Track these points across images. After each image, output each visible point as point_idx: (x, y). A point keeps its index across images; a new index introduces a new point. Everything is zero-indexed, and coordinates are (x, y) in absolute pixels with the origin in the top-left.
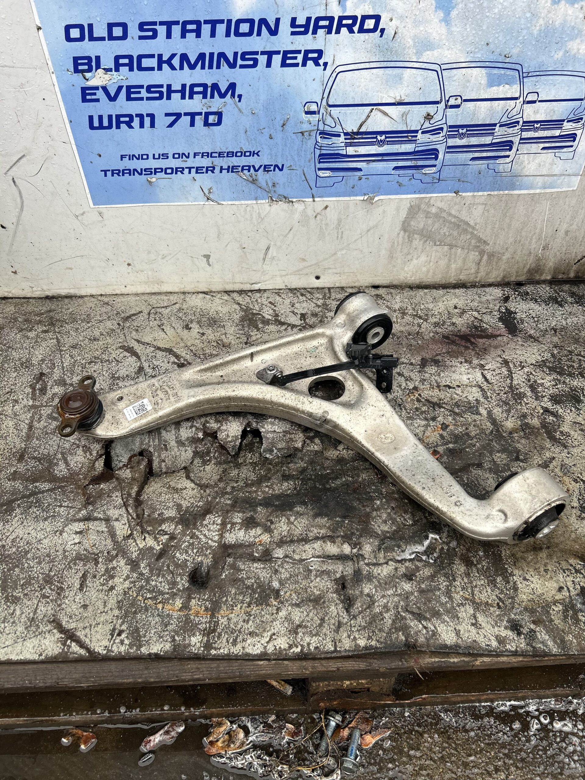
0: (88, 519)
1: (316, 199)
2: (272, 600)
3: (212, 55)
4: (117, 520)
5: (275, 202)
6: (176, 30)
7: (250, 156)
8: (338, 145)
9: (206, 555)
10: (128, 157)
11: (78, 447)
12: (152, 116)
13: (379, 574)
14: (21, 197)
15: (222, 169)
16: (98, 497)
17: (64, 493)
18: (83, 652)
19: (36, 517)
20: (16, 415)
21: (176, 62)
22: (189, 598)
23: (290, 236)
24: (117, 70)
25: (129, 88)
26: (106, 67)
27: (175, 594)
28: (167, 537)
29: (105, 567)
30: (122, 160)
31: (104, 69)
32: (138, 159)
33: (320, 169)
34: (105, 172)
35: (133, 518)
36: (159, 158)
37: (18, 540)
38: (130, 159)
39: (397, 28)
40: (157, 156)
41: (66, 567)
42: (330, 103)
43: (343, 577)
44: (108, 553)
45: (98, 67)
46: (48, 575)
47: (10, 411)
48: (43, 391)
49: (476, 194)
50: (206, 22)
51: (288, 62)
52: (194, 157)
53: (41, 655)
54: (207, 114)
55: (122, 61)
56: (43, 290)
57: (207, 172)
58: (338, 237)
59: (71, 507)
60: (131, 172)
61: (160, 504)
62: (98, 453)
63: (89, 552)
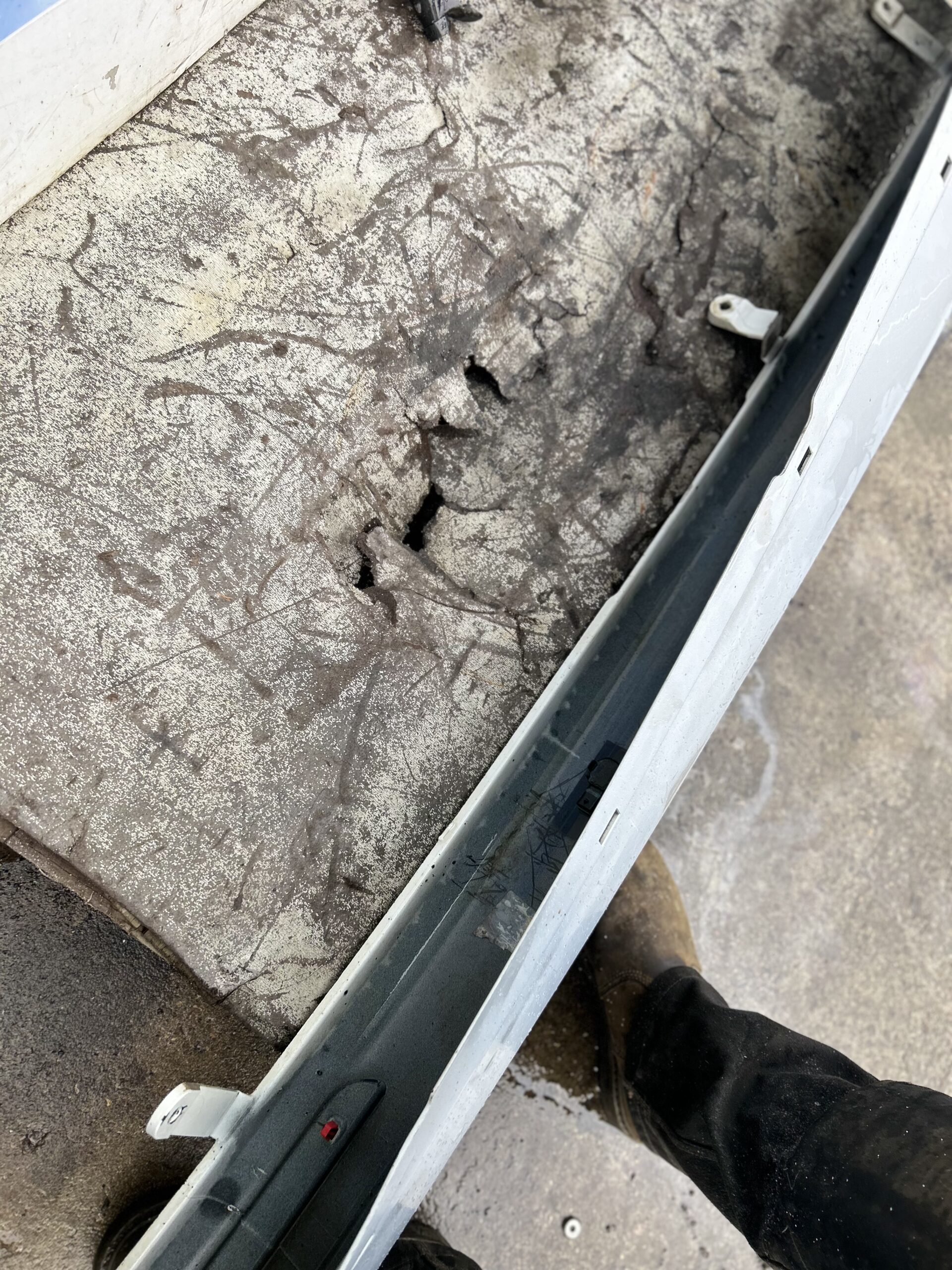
0: (458, 667)
4: (481, 633)
11: (308, 602)
16: (423, 631)
17: (392, 669)
19: (407, 724)
20: (164, 652)
28: (553, 596)
35: (492, 613)
37: (427, 765)
47: (147, 656)
48: (149, 578)
59: (427, 674)
61: (490, 572)
62: (342, 585)
63: (508, 693)
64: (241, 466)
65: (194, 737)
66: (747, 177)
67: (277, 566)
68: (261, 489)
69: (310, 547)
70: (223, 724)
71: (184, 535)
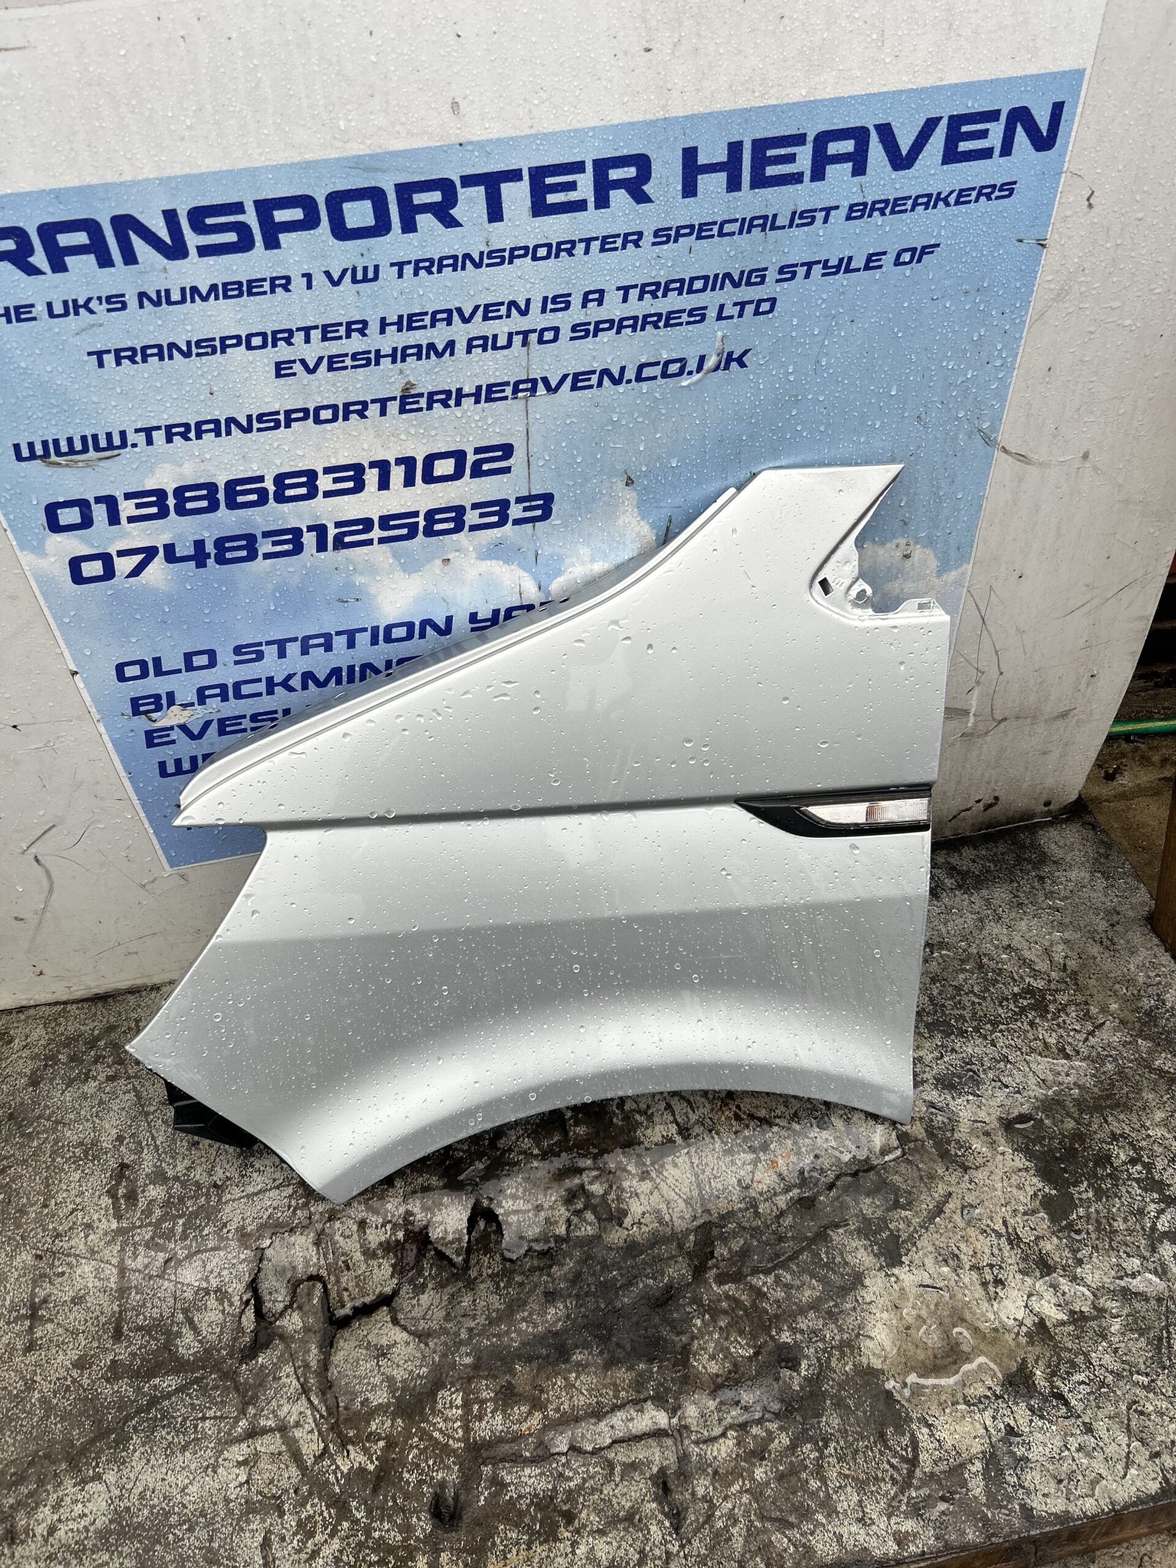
0: (253, 1433)
2: (562, 1529)
3: (351, 668)
4: (297, 1424)
9: (448, 1468)
11: (207, 1293)
14: (49, 878)
16: (260, 1385)
17: (204, 1390)
19: (169, 1446)
20: (93, 1252)
22: (437, 1552)
24: (202, 703)
25: (222, 722)
26: (184, 702)
27: (416, 1549)
28: (381, 1444)
29: (296, 1518)
31: (181, 705)
35: (322, 1416)
37: (148, 1493)
41: (234, 1529)
43: (662, 1470)
44: (296, 1492)
45: (171, 704)
46: (210, 1550)
47: (82, 1247)
48: (132, 1197)
50: (338, 633)
55: (209, 692)
56: (87, 986)
59: (221, 1418)
61: (359, 1383)
62: (241, 1299)
63: (265, 1496)
64: (252, 1167)
65: (50, 1326)
66: (897, 1205)
67: (212, 1249)
68: (250, 1189)
69: (247, 1254)
70: (72, 1333)
71: (177, 1185)
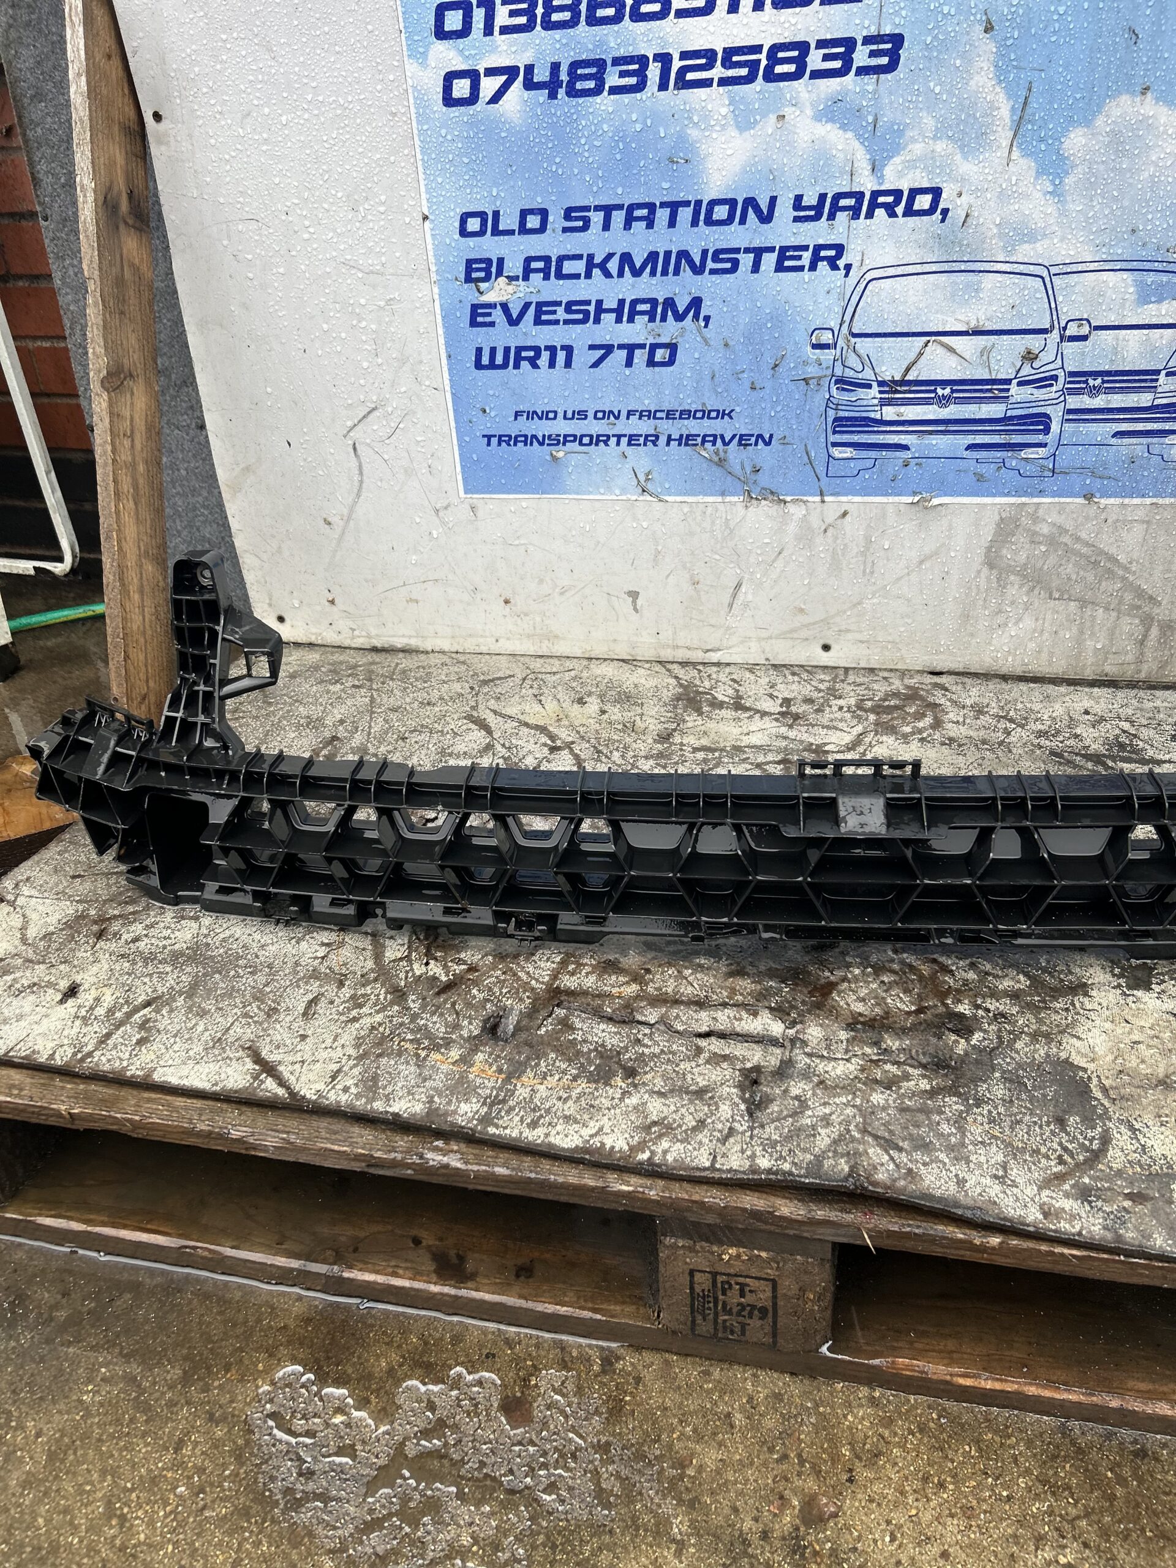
0: (347, 929)
1: (827, 499)
3: (668, 254)
4: (392, 937)
5: (754, 502)
6: (618, 217)
7: (717, 417)
8: (865, 403)
9: (521, 999)
10: (525, 415)
12: (569, 350)
13: (827, 1072)
14: (361, 473)
15: (669, 439)
18: (281, 1092)
21: (613, 266)
22: (475, 1050)
23: (779, 564)
24: (526, 278)
25: (540, 305)
26: (511, 274)
27: (456, 1042)
28: (464, 967)
30: (516, 419)
31: (508, 277)
32: (540, 418)
33: (834, 445)
34: (489, 437)
35: (418, 938)
36: (573, 418)
38: (528, 418)
39: (971, 206)
40: (569, 415)
41: (291, 984)
42: (855, 331)
44: (363, 976)
45: (500, 273)
46: (261, 991)
49: (1127, 501)
50: (663, 205)
51: (787, 263)
52: (628, 418)
53: (216, 1084)
54: (654, 347)
55: (535, 265)
56: (369, 637)
57: (645, 444)
58: (864, 571)
60: (528, 440)
63: (333, 971)
